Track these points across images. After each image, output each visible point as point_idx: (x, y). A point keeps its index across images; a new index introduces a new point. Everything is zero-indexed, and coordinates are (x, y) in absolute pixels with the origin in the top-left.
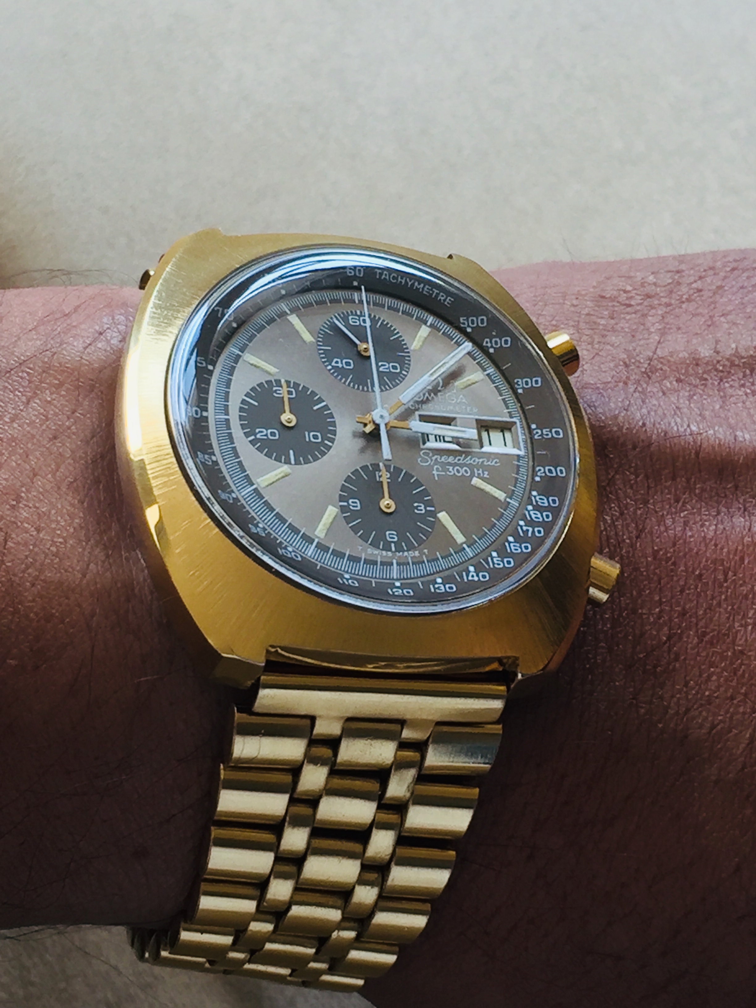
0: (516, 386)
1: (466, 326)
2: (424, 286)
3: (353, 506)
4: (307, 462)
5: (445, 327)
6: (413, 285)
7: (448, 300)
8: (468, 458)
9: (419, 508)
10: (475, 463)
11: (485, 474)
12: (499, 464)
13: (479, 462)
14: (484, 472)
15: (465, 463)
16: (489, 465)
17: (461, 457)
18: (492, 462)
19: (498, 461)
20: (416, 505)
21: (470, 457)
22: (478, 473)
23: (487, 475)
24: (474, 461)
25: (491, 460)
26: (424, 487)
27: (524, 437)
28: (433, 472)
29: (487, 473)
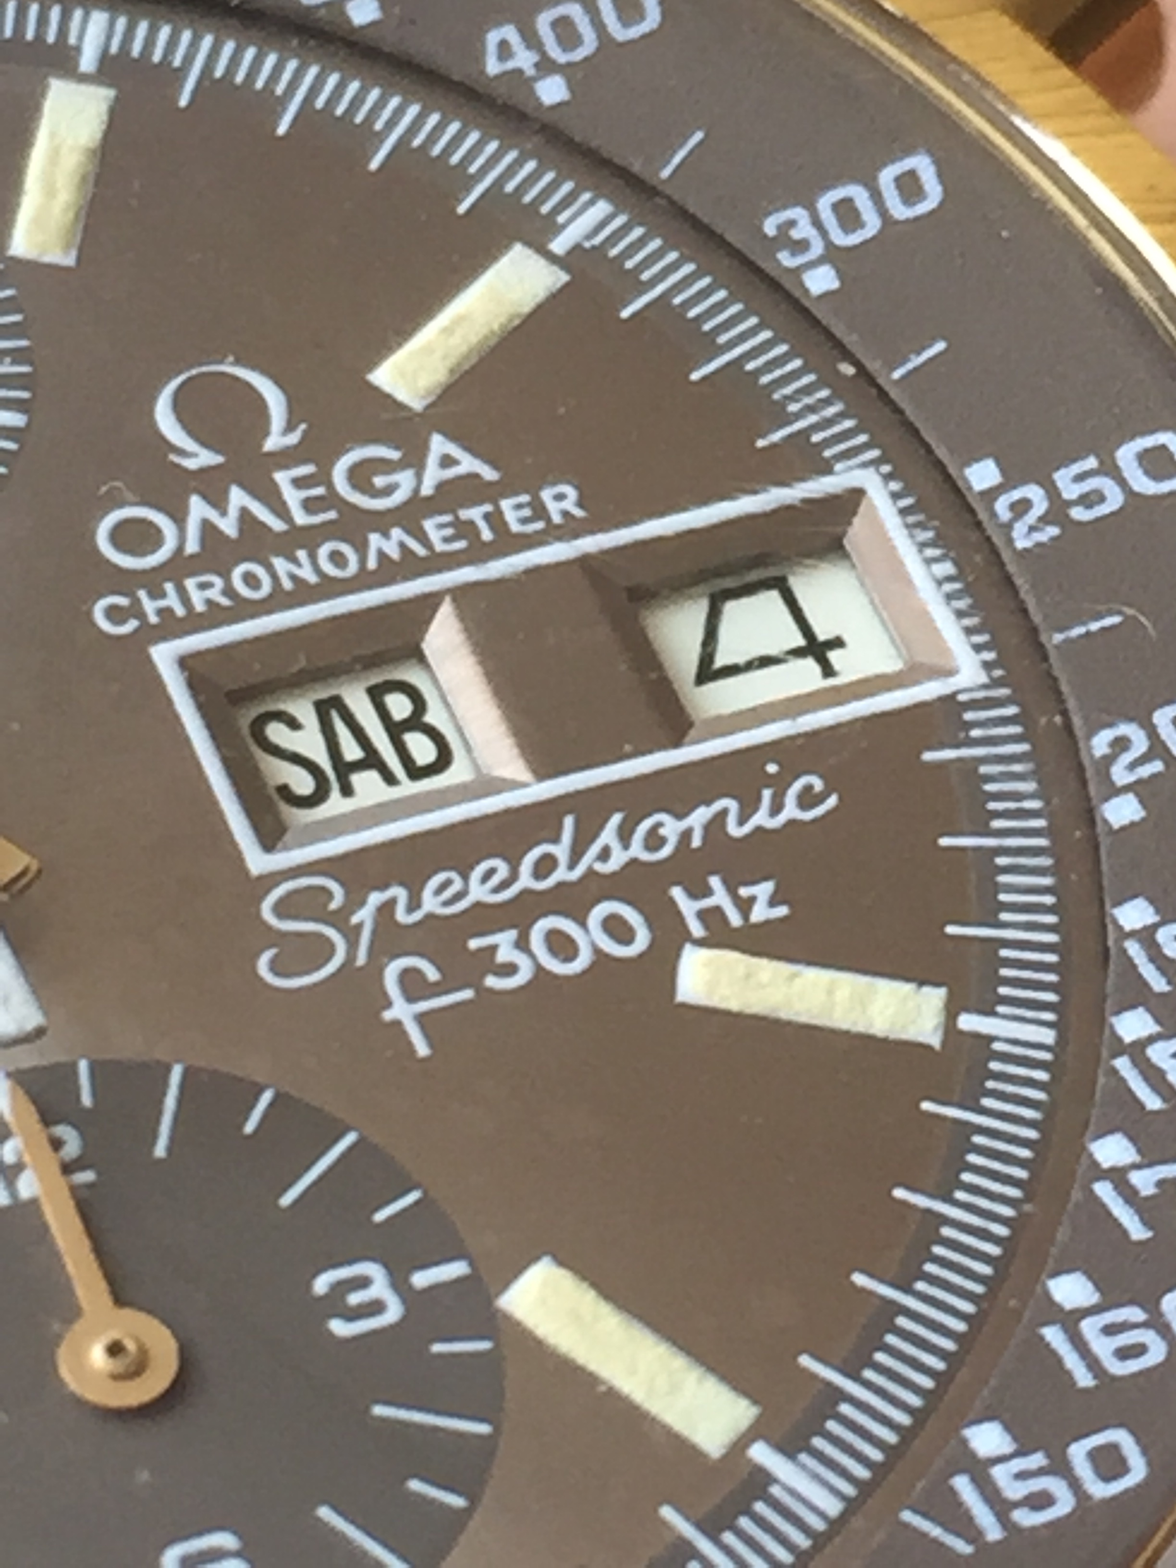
8: (608, 835)
9: (355, 1299)
10: (666, 851)
11: (752, 899)
12: (832, 801)
13: (686, 835)
14: (744, 892)
15: (591, 873)
16: (759, 829)
17: (556, 839)
18: (776, 808)
19: (818, 784)
20: (322, 1284)
21: (616, 819)
22: (703, 915)
23: (773, 902)
24: (654, 841)
25: (767, 794)
26: (350, 1138)
27: (946, 568)
28: (388, 1015)
29: (763, 890)
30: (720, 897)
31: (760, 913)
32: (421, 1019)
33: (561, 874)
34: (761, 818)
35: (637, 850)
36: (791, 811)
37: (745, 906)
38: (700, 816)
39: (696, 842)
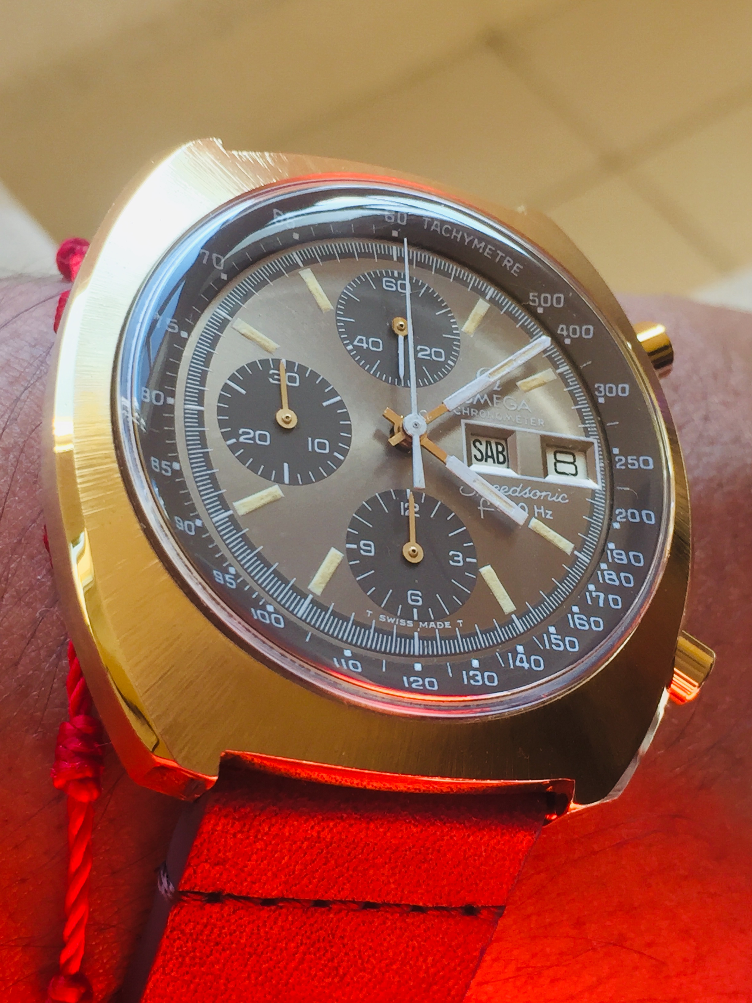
0: (596, 393)
1: (537, 304)
2: (486, 246)
3: (365, 551)
4: (307, 481)
5: (509, 304)
6: (471, 242)
7: (515, 268)
8: (527, 490)
9: (456, 558)
10: (536, 498)
11: (547, 514)
12: (567, 501)
13: (540, 496)
14: (547, 511)
15: (522, 496)
16: (553, 500)
17: (518, 487)
18: (558, 498)
19: (566, 496)
20: (451, 553)
21: (529, 488)
22: (538, 513)
23: (551, 515)
24: (535, 495)
25: (557, 495)
26: (465, 528)
27: (602, 465)
28: (479, 508)
29: (550, 512)
30: (542, 511)
31: (548, 517)
32: (484, 511)
33: (517, 494)
34: (554, 498)
35: (531, 495)
36: (560, 499)
37: (546, 514)
38: (544, 494)
39: (542, 498)
